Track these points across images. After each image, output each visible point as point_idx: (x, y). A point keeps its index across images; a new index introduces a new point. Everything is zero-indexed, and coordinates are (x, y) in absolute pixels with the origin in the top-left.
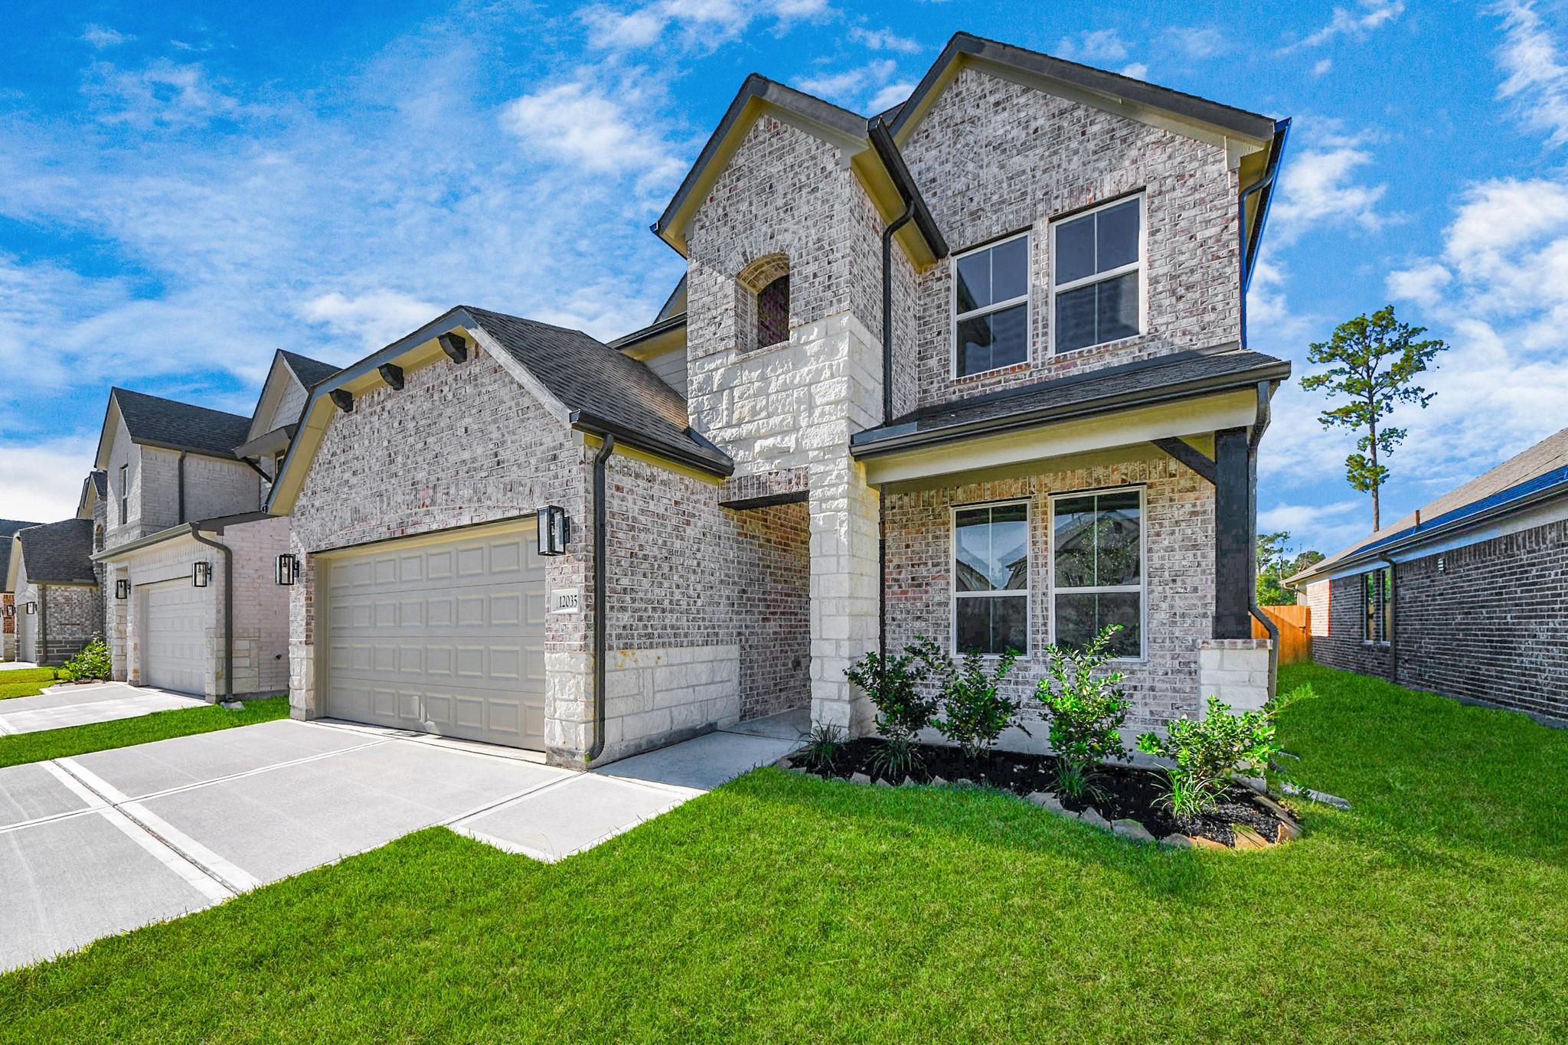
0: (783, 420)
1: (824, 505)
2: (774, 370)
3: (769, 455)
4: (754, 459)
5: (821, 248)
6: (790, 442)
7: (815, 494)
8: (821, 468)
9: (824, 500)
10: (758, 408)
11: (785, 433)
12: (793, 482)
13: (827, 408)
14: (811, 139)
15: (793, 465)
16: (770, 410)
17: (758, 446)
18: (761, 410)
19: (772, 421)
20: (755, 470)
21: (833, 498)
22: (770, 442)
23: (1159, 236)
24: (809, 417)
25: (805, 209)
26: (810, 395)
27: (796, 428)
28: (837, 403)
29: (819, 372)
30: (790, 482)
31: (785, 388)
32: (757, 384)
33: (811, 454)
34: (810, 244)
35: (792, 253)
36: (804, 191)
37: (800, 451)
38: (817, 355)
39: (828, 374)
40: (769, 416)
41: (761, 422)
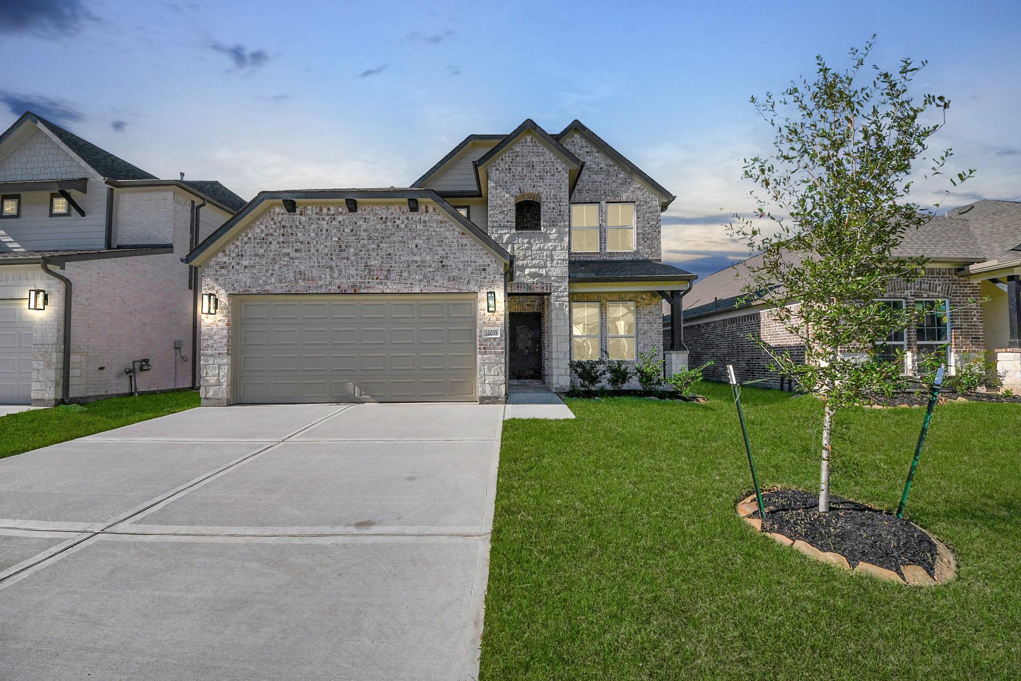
0: (539, 262)
1: (558, 299)
2: (535, 241)
3: (532, 275)
4: (525, 276)
5: (556, 199)
6: (543, 271)
7: (554, 294)
8: (557, 284)
9: (558, 297)
10: (527, 255)
11: (540, 268)
12: (545, 288)
13: (559, 261)
14: (552, 155)
15: (544, 281)
16: (533, 257)
17: (527, 271)
18: (529, 256)
19: (534, 262)
20: (525, 281)
21: (563, 297)
22: (533, 270)
23: (639, 220)
24: (552, 263)
25: (549, 181)
26: (552, 254)
27: (545, 267)
28: (564, 260)
29: (556, 247)
30: (543, 288)
31: (540, 249)
32: (526, 245)
33: (552, 278)
34: (551, 195)
35: (543, 196)
36: (549, 174)
37: (548, 276)
38: (555, 240)
39: (560, 248)
40: (532, 259)
41: (528, 261)
